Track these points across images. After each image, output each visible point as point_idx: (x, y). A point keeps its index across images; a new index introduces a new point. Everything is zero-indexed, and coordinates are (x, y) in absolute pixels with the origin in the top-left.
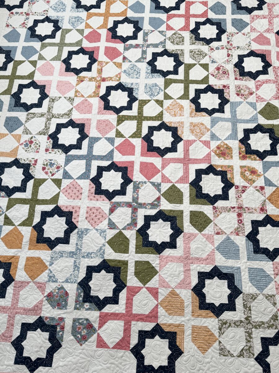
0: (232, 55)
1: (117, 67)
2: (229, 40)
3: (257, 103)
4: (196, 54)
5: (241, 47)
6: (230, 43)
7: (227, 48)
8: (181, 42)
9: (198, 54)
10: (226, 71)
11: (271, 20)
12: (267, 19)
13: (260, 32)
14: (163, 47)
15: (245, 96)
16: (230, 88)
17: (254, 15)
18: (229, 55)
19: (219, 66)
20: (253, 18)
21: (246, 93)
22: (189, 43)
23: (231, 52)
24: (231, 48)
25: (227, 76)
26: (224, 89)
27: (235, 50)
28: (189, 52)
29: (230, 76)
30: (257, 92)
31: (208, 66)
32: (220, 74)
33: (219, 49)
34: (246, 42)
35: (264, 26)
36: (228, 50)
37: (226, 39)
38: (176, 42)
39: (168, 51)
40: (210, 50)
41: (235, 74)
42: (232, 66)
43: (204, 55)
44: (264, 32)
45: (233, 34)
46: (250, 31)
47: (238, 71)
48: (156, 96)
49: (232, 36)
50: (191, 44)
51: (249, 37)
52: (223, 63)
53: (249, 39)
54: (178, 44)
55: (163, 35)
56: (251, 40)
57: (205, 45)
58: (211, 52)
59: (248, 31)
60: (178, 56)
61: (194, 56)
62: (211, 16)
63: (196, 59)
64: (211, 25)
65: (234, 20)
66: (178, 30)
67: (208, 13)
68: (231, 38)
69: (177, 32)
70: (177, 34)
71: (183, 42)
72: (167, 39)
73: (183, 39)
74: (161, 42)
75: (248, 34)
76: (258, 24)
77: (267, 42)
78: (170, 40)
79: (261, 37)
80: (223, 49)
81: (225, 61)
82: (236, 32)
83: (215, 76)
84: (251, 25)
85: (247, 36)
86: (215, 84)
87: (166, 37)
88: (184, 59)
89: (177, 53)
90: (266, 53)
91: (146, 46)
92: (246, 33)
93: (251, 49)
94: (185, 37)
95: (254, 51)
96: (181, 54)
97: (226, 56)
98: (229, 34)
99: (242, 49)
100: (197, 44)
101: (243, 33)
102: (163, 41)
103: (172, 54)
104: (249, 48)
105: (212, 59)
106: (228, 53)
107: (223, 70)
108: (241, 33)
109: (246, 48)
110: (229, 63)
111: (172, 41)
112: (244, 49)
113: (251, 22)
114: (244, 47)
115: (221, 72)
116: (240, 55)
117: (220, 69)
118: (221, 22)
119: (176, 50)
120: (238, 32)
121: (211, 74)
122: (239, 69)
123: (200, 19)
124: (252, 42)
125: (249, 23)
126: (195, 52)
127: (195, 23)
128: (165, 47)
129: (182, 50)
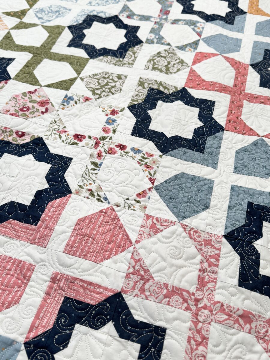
2: (128, 149)
4: (108, 82)
5: (96, 172)
6: (117, 149)
7: (103, 139)
9: (107, 84)
10: (27, 113)
12: (192, 289)
13: (137, 242)
14: (147, 40)
17: (219, 249)
18: (78, 137)
19: (49, 106)
20: (208, 243)
23: (87, 144)
24: (99, 148)
25: (12, 111)
27: (92, 156)
28: (120, 73)
29: (7, 116)
31: (62, 89)
32: (28, 102)
33: (105, 124)
34: (109, 189)
35: (163, 264)
36: (95, 138)
37: (136, 146)
38: (157, 59)
39: (137, 47)
40: (112, 109)
41: (8, 130)
42: (40, 135)
43: (99, 92)
44: (135, 254)
45: (153, 168)
46: (151, 214)
47: (17, 141)
48: (35, 14)
49: (142, 163)
50: (141, 80)
51: (129, 206)
52: (56, 120)
53: (121, 201)
54: (149, 61)
55: (186, 46)
56: (115, 207)
57: (130, 103)
58: (106, 109)
59: (153, 208)
60: (117, 57)
61: (104, 78)
62: (232, 140)
63: (96, 78)
64: (195, 129)
65: (205, 184)
66: (191, 69)
67: (243, 134)
68: (137, 159)
69: (187, 66)
70: (182, 66)
71: (154, 69)
72: (170, 48)
73: (161, 71)
74: (163, 38)
75: (141, 207)
76: (176, 247)
77: (86, 249)
78: (166, 53)
79: (119, 240)
80: (104, 130)
81: (65, 127)
82: (157, 176)
83: (28, 94)
84: (174, 223)
85: (133, 202)
86: (4, 88)
87: (175, 48)
88: (105, 63)
89: (126, 57)
90: (41, 229)
91: (160, 21)
92: (143, 201)
93: (77, 193)
94: (167, 75)
95: (65, 198)
96: (121, 61)
97: (77, 131)
98: (154, 160)
99: (87, 172)
100: (137, 90)
101: (147, 193)
102: (166, 42)
103: (127, 50)
104: (84, 190)
105: (79, 100)
106: (87, 138)
107: (35, 109)
108: (150, 189)
109: (88, 184)
110: (56, 132)
111: (162, 55)
112: (87, 177)
113: (188, 229)
114: (94, 181)
115: (30, 105)
116: (70, 162)
117: (40, 106)
118: (203, 153)
119: (135, 58)
120: (156, 183)
121: (38, 90)
122: (23, 146)
123: (224, 113)
124: (104, 206)
125: (186, 222)
126: (116, 82)
127: (211, 101)
128: (146, 42)
129: (132, 64)
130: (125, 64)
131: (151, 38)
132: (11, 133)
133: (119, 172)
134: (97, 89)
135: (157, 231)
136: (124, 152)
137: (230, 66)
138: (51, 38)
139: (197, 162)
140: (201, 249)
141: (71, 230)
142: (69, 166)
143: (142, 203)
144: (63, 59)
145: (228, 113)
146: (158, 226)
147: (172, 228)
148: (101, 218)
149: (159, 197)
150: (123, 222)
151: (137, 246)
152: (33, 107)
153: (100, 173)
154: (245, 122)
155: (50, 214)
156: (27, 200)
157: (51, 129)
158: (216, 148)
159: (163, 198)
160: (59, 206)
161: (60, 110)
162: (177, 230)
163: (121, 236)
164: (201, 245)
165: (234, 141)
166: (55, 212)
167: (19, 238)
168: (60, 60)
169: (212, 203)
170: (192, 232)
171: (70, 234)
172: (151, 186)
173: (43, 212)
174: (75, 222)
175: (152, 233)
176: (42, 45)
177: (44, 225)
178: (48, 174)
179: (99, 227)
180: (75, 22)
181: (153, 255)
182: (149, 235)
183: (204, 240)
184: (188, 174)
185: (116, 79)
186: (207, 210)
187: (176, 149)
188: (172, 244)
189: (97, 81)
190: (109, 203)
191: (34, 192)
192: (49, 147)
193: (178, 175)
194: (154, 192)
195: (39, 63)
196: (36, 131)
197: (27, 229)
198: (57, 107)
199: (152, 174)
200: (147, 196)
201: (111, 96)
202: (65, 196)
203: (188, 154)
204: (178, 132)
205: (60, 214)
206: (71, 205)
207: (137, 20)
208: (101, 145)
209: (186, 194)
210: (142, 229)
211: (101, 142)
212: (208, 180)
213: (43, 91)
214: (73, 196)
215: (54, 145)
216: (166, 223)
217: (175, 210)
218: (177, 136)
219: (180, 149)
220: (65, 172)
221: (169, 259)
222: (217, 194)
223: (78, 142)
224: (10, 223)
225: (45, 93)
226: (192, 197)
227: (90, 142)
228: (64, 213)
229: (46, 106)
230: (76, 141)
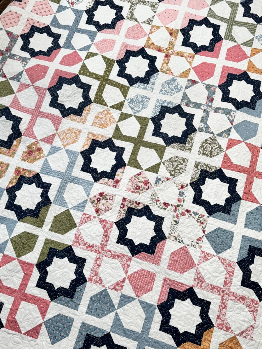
0: (164, 209)
1: (183, 72)
2: (191, 213)
3: (82, 213)
4: (178, 165)
5: (176, 226)
6: (186, 213)
7: (178, 206)
8: (204, 150)
9: (177, 166)
10: (139, 190)
11: (218, 291)
12: (222, 287)
13: (198, 265)
14: (199, 128)
15: (96, 202)
16: (114, 189)
17: (234, 269)
18: (166, 205)
19: (149, 185)
20: (229, 265)
21: (100, 206)
22: (198, 161)
23: (171, 209)
24: (177, 212)
25: (132, 190)
26: (114, 180)
27: (174, 217)
28: (184, 157)
29: (130, 193)
30: (97, 219)
31: (154, 172)
32: (138, 182)
33: (179, 196)
34: (184, 236)
35: (210, 275)
36: (175, 206)
37: (195, 211)
38: (205, 145)
39: (193, 134)
40: (181, 184)
41: (132, 201)
42: (147, 203)
43: (173, 173)
44: (197, 270)
45: (204, 224)
46: (204, 251)
47: (136, 207)
48: (129, 104)
49: (199, 221)
50: (196, 163)
51: (193, 246)
52: (154, 193)
53: (189, 243)
54: (201, 147)
55: (222, 133)
56: (187, 246)
57: (191, 180)
58: (178, 185)
59: (205, 247)
60: (182, 143)
61: (176, 161)
62: (245, 206)
63: (171, 162)
64: (226, 199)
65: (230, 234)
66: (225, 153)
67: (252, 202)
68: (196, 219)
69: (223, 151)
70: (220, 150)
71: (204, 154)
72: (213, 136)
73: (207, 155)
74: (209, 127)
75: (199, 246)
76: (215, 268)
77: (176, 267)
78: (211, 140)
79: (190, 263)
80: (178, 200)
81: (158, 198)
82: (206, 229)
83: (137, 176)
84: (214, 256)
85: (195, 243)
86: (124, 172)
87: (216, 136)
88: (175, 149)
89: (187, 143)
90: (156, 257)
91: (207, 109)
92: (200, 243)
93: (169, 238)
94: (211, 158)
95: (164, 241)
96: (184, 147)
97: (165, 201)
98: (205, 219)
99: (172, 226)
100: (194, 171)
101: (201, 239)
102: (211, 130)
103: (187, 137)
104: (172, 236)
105: (164, 180)
106: (170, 205)
107: (142, 187)
108: (203, 236)
109: (173, 232)
110: (154, 201)
111: (208, 142)
112: (172, 229)
113: (221, 259)
114: (176, 231)
115: (139, 184)
116: (163, 220)
117: (145, 185)
118: (229, 214)
119: (192, 144)
120: (206, 233)
121: (141, 173)
122: (140, 210)
123: (242, 187)
124: (182, 245)
125: (220, 255)
126: (182, 164)
127: (235, 179)
128: (199, 131)
129: (191, 149)
130: (186, 149)
131: (202, 127)
132: (133, 203)
133: (188, 226)
134: (172, 171)
135: (207, 260)
136: (190, 215)
137: (249, 150)
138: (142, 129)
139: (226, 221)
140: (226, 268)
141: (169, 258)
142: (163, 222)
143: (200, 244)
144: (151, 146)
145: (245, 187)
146: (208, 257)
147: (214, 258)
148: (181, 252)
149: (207, 241)
150: (191, 254)
151: (198, 267)
152: (142, 186)
153: (178, 227)
154: (253, 193)
155: (159, 250)
156: (148, 242)
157: (152, 199)
158: (237, 211)
159: (209, 241)
160: (162, 246)
161: (155, 187)
162: (216, 259)
163: (190, 261)
164: (226, 266)
165: (246, 207)
166: (161, 248)
167: (147, 261)
168: (150, 147)
169: (233, 245)
170: (222, 260)
171: (168, 260)
172: (203, 234)
173: (155, 248)
174: (170, 254)
175: (204, 260)
176: (138, 136)
177: (157, 255)
178: (154, 228)
179: (181, 256)
180: (155, 114)
181: (205, 271)
182: (203, 261)
183: (228, 264)
184: (221, 228)
185: (182, 162)
186: (230, 249)
187: (216, 212)
188: (213, 266)
189: (172, 163)
190: (184, 243)
191: (150, 238)
192: (152, 210)
193: (217, 229)
194: (205, 237)
195: (138, 151)
196: (145, 201)
197: (150, 256)
198: (153, 186)
199: (204, 227)
200: (202, 241)
201: (180, 175)
202: (164, 240)
203: (222, 216)
204: (217, 201)
205: (163, 250)
206: (167, 245)
207: (192, 107)
208: (178, 210)
209: (221, 240)
210: (200, 258)
211: (178, 208)
212: (231, 232)
213: (145, 174)
214: (167, 240)
215: (154, 209)
216: (211, 256)
217: (215, 249)
218: (216, 204)
219: (218, 213)
220: (162, 226)
221: (212, 273)
222: (235, 240)
223: (166, 208)
224: (142, 254)
225: (146, 176)
226: (223, 242)
227: (172, 208)
228: (165, 249)
229: (148, 185)
230: (165, 207)
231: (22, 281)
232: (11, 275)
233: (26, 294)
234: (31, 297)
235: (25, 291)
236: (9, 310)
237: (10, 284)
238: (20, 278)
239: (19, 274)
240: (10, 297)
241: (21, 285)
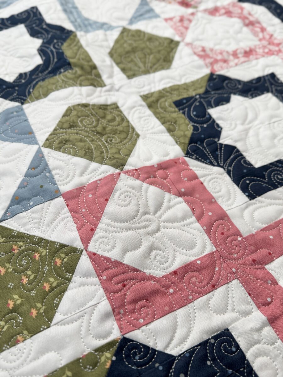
231: (199, 219)
232: (150, 229)
233: (252, 236)
234: (274, 231)
235: (238, 234)
236: (268, 331)
237: (174, 257)
238: (184, 218)
239: (169, 208)
240: (220, 292)
241: (208, 232)
